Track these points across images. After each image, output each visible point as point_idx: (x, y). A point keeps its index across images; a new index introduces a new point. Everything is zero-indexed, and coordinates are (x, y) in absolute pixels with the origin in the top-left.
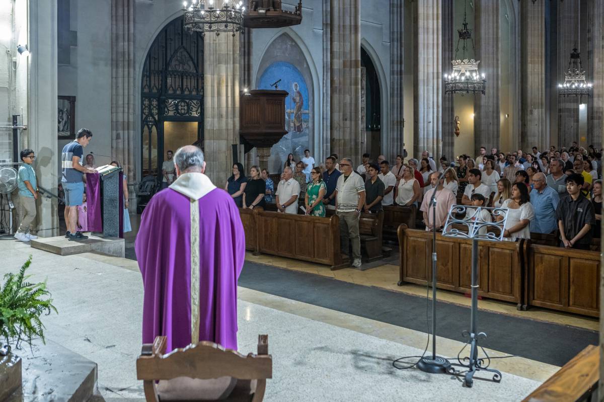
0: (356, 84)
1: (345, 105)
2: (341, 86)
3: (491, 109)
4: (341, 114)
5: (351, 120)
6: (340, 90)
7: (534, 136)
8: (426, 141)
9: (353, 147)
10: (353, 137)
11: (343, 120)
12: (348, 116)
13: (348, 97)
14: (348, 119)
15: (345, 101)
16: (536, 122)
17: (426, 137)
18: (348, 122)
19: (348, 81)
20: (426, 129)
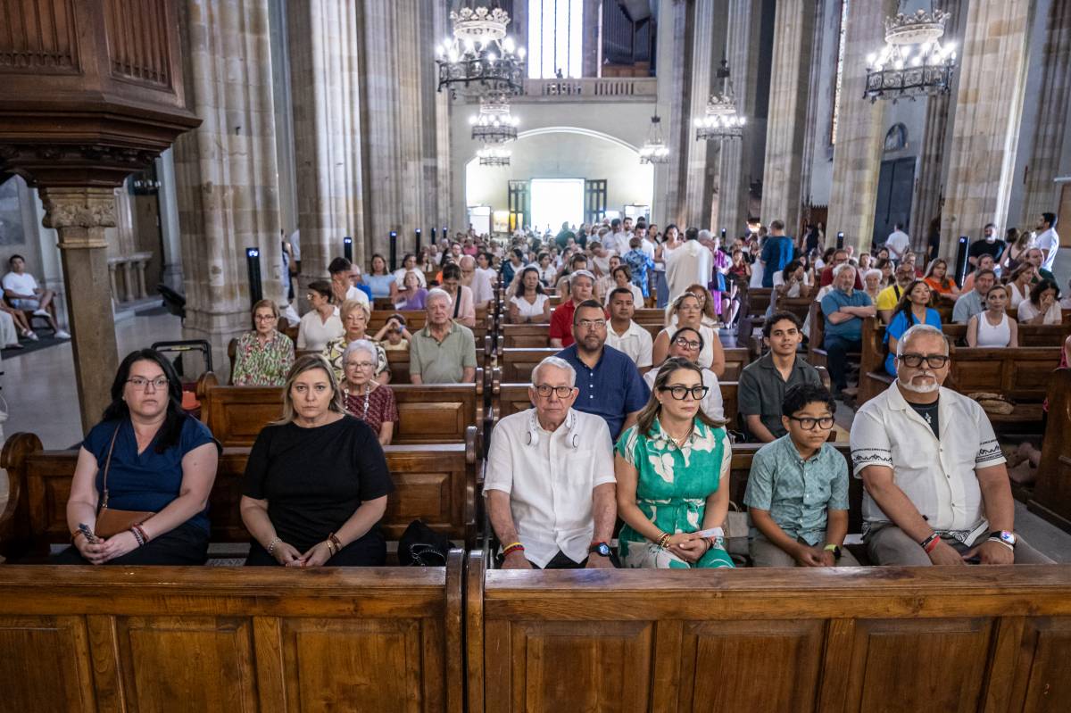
0: (258, 28)
1: (229, 86)
2: (216, 26)
3: (386, 152)
4: (222, 112)
5: (249, 133)
6: (213, 40)
7: (410, 205)
8: (333, 203)
9: (260, 208)
10: (258, 182)
11: (229, 132)
12: (241, 121)
13: (237, 65)
14: (243, 130)
15: (231, 77)
16: (412, 183)
17: (333, 195)
18: (242, 139)
19: (234, 18)
20: (332, 179)
